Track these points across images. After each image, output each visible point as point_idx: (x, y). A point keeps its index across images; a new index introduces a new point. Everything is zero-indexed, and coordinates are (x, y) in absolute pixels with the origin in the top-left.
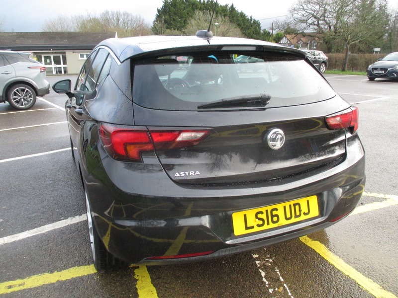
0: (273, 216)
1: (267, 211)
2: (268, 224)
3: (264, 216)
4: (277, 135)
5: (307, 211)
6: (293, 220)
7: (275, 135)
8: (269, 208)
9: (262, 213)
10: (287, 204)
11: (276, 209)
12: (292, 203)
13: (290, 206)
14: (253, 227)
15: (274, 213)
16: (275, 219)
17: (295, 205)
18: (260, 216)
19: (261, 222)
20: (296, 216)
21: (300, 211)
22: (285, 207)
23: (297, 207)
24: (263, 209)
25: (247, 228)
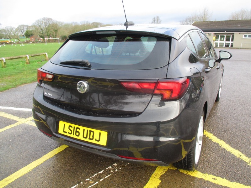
0: (77, 132)
1: (74, 127)
2: (73, 135)
3: (72, 129)
4: (82, 84)
5: (98, 139)
6: (87, 140)
7: (80, 84)
8: (76, 126)
9: (72, 127)
10: (86, 129)
11: (79, 129)
12: (89, 129)
13: (87, 130)
14: (66, 132)
15: (78, 130)
16: (77, 134)
17: (91, 131)
18: (70, 128)
19: (70, 132)
20: (90, 139)
21: (93, 136)
22: (84, 130)
23: (92, 133)
24: (73, 125)
25: (64, 132)
